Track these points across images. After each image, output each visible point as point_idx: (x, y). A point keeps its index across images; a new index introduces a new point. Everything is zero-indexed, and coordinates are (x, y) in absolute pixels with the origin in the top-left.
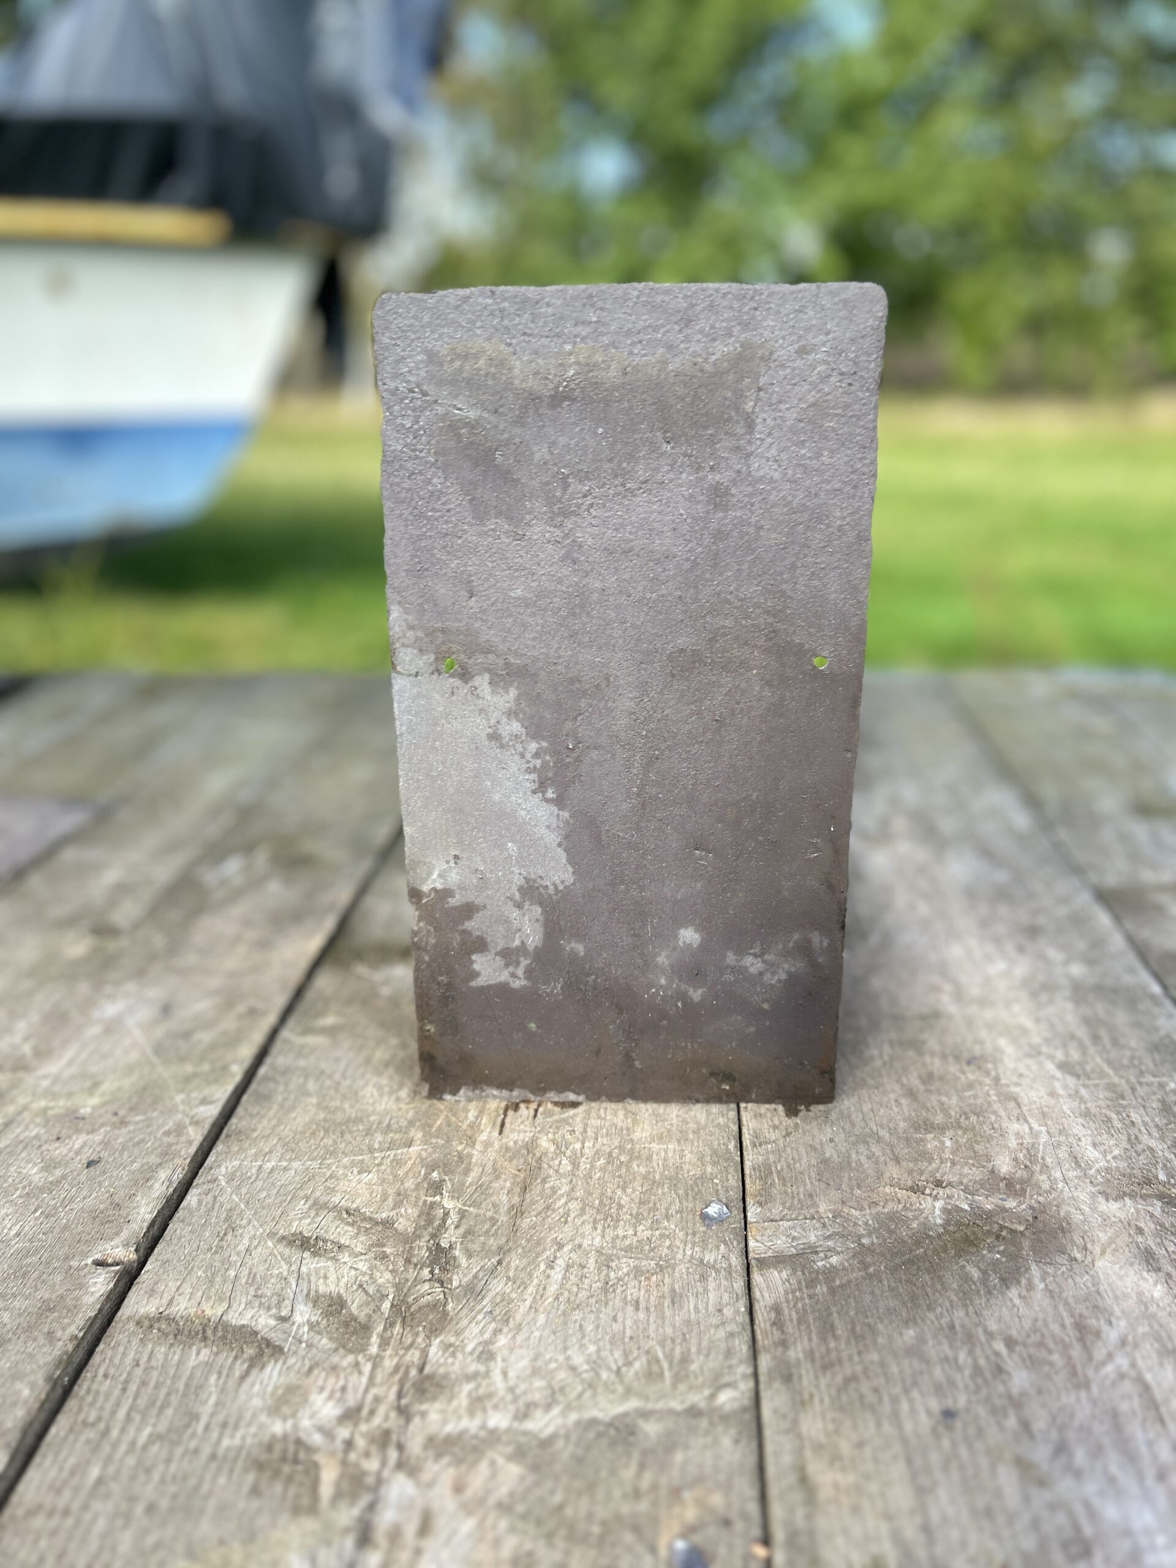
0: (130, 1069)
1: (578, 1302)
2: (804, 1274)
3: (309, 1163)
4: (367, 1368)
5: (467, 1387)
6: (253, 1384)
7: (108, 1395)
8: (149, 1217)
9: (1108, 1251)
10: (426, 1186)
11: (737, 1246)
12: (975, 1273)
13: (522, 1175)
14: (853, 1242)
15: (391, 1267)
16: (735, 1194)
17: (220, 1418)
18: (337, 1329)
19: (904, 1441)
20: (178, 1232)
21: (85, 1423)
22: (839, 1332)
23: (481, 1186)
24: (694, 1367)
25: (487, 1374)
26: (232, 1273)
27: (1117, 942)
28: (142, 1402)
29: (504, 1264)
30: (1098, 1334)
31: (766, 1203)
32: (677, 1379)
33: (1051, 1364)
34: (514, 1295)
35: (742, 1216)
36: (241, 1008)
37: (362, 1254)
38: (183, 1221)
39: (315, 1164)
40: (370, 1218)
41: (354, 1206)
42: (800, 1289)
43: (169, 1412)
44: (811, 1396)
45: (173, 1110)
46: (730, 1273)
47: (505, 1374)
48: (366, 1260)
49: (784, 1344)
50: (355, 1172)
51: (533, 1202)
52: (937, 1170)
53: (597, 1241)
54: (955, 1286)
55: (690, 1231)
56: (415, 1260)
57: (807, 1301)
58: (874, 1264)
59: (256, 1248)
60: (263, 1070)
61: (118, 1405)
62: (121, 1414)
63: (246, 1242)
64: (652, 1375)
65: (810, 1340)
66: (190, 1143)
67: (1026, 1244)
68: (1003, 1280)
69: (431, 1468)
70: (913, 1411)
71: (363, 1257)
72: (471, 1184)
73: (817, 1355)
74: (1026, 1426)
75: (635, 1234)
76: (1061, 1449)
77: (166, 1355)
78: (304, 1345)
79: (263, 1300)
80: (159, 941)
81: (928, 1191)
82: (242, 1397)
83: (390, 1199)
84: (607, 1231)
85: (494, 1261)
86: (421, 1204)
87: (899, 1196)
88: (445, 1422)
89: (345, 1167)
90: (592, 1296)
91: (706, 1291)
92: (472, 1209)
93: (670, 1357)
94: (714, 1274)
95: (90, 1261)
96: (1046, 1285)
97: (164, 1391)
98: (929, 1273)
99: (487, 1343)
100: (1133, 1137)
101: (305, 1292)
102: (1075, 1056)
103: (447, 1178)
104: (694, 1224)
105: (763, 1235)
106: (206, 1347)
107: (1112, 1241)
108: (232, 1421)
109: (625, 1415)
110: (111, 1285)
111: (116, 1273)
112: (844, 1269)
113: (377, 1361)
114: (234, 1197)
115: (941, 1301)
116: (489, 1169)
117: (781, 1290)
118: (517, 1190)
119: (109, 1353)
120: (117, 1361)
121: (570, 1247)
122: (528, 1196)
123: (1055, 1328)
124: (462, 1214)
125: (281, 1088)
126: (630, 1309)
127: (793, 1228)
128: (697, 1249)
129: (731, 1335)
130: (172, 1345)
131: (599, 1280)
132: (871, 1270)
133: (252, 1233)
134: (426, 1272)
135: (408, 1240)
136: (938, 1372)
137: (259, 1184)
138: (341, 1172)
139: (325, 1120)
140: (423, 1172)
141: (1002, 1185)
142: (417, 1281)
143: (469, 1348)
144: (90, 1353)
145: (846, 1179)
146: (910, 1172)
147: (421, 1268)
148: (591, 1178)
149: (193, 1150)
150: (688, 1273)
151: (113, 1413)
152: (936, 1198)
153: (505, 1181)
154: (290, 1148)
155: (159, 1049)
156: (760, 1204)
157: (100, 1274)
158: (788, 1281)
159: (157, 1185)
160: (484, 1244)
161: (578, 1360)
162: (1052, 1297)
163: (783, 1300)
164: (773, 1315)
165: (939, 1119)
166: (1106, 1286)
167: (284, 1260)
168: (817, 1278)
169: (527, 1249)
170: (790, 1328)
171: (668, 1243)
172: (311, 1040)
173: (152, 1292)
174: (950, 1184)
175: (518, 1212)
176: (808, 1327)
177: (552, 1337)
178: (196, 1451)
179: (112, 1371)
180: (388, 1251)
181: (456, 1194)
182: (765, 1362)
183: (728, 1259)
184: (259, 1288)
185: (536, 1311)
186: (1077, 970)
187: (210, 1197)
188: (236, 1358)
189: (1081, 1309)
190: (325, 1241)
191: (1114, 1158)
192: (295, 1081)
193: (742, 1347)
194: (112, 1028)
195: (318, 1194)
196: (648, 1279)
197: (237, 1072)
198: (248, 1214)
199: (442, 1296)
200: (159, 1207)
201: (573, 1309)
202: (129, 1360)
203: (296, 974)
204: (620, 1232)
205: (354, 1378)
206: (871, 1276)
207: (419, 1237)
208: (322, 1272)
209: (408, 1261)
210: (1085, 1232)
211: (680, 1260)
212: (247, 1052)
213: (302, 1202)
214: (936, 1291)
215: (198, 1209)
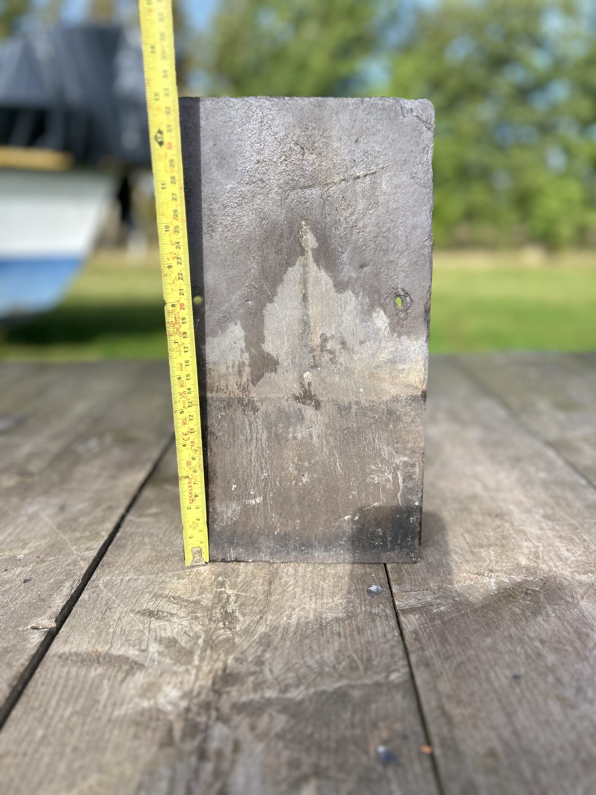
0: (45, 536)
1: (307, 635)
2: (427, 616)
3: (149, 576)
4: (194, 672)
5: (251, 679)
6: (129, 684)
7: (44, 694)
8: (62, 605)
9: (585, 597)
10: (216, 584)
11: (389, 605)
12: (518, 611)
13: (268, 576)
14: (451, 600)
15: (201, 623)
16: (384, 581)
17: (112, 700)
18: (174, 654)
19: (495, 691)
20: (78, 612)
21: (33, 708)
22: (451, 642)
23: (246, 582)
24: (375, 663)
25: (261, 672)
26: (111, 630)
27: (559, 462)
28: (65, 696)
29: (264, 618)
30: (588, 635)
31: (401, 584)
32: (366, 669)
33: (566, 651)
34: (271, 633)
35: (389, 591)
36: (104, 506)
37: (184, 617)
38: (81, 606)
39: (153, 577)
40: (187, 600)
41: (177, 595)
42: (427, 623)
43: (81, 700)
44: (441, 673)
45: (70, 554)
46: (387, 618)
47: (271, 671)
48: (187, 620)
49: (422, 649)
50: (176, 579)
51: (275, 589)
52: (489, 565)
53: (313, 606)
54: (508, 617)
55: (363, 599)
56: (214, 619)
57: (431, 628)
58: (464, 609)
59: (123, 617)
60: (119, 534)
61: (51, 697)
62: (53, 702)
63: (118, 615)
64: (353, 667)
65: (436, 646)
66: (82, 569)
67: (542, 596)
68: (533, 613)
69: (237, 719)
70: (497, 677)
71: (185, 619)
72: (241, 582)
73: (441, 653)
74: (559, 680)
75: (333, 602)
76: (579, 690)
77: (77, 673)
78: (156, 663)
79: (130, 642)
80: (55, 477)
81: (486, 575)
82: (123, 689)
83: (197, 591)
84: (318, 601)
85: (258, 617)
86: (214, 592)
87: (471, 577)
88: (241, 696)
89: (170, 577)
90: (314, 632)
91: (375, 626)
92: (242, 593)
93: (361, 659)
94: (378, 619)
95: (29, 627)
96: (556, 614)
97: (77, 690)
98: (494, 612)
99: (259, 657)
100: (586, 546)
101: (154, 637)
102: (550, 512)
103: (227, 580)
104: (364, 596)
105: (402, 599)
106: (100, 666)
107: (585, 593)
108: (119, 702)
109: (340, 688)
110: (43, 638)
111: (45, 632)
112: (448, 612)
113: (199, 669)
114: (109, 594)
115: (502, 625)
116: (249, 574)
117: (416, 624)
118: (266, 583)
119: (44, 673)
120: (49, 676)
121: (299, 609)
122: (272, 586)
123: (565, 634)
124: (237, 596)
125: (130, 542)
126: (336, 637)
127: (418, 594)
128: (367, 607)
129: (393, 647)
130: (80, 667)
131: (317, 624)
132: (463, 612)
133: (121, 610)
134: (221, 625)
135: (209, 609)
136: (507, 657)
137: (122, 588)
138: (168, 579)
139: (156, 556)
140: (213, 577)
141: (524, 570)
142: (216, 629)
143: (250, 659)
144: (32, 673)
145: (442, 571)
146: (475, 566)
147: (218, 623)
148: (306, 576)
149: (84, 572)
150: (365, 619)
151: (49, 702)
152: (491, 577)
153: (259, 579)
154: (138, 570)
155: (60, 526)
156: (398, 584)
157: (36, 633)
158: (419, 619)
159: (65, 589)
160: (252, 609)
161: (311, 662)
162: (560, 620)
163: (418, 628)
164: (414, 636)
165: (485, 542)
166: (587, 613)
167: (141, 622)
168: (435, 617)
169: (275, 611)
170: (424, 641)
171: (351, 605)
172: (144, 520)
173: (66, 642)
174: (497, 571)
175: (269, 594)
176: (434, 640)
177: (295, 653)
178: (99, 719)
179: (46, 681)
180: (199, 615)
181: (233, 586)
182: (413, 658)
183: (385, 611)
184: (127, 636)
185: (285, 640)
186: (542, 475)
187: (95, 595)
188: (118, 671)
189: (576, 624)
190: (163, 612)
191: (579, 555)
192: (137, 540)
193: (399, 652)
194: (32, 518)
195: (156, 590)
196: (343, 622)
197: (105, 536)
198: (118, 602)
199: (231, 635)
200: (67, 599)
201: (305, 638)
202: (55, 676)
203: (133, 489)
204: (325, 601)
205: (187, 677)
206: (463, 615)
207: (215, 608)
208: (163, 627)
209: (210, 620)
210: (571, 589)
211: (360, 613)
212: (110, 526)
213: (148, 594)
214: (499, 620)
215: (89, 601)
